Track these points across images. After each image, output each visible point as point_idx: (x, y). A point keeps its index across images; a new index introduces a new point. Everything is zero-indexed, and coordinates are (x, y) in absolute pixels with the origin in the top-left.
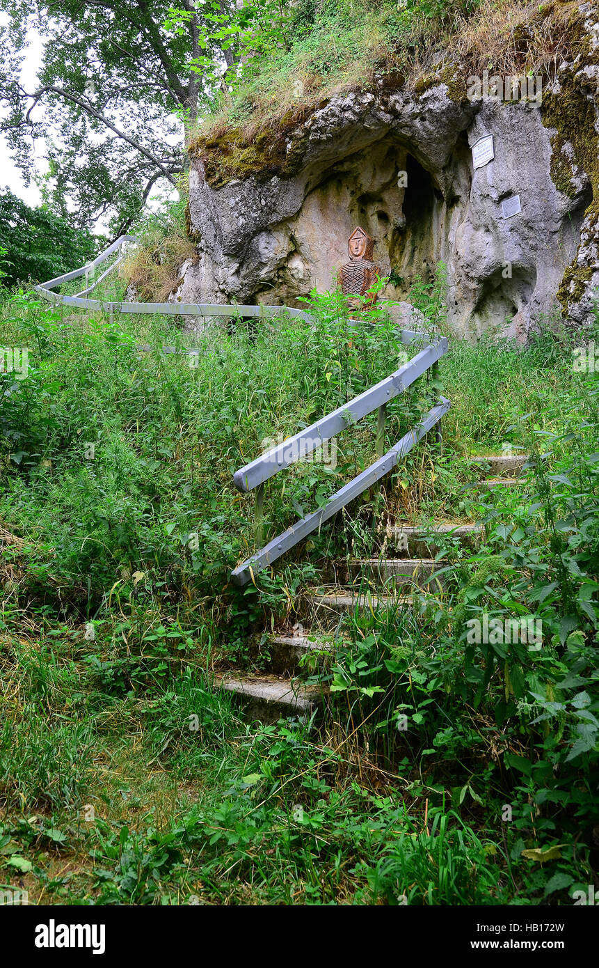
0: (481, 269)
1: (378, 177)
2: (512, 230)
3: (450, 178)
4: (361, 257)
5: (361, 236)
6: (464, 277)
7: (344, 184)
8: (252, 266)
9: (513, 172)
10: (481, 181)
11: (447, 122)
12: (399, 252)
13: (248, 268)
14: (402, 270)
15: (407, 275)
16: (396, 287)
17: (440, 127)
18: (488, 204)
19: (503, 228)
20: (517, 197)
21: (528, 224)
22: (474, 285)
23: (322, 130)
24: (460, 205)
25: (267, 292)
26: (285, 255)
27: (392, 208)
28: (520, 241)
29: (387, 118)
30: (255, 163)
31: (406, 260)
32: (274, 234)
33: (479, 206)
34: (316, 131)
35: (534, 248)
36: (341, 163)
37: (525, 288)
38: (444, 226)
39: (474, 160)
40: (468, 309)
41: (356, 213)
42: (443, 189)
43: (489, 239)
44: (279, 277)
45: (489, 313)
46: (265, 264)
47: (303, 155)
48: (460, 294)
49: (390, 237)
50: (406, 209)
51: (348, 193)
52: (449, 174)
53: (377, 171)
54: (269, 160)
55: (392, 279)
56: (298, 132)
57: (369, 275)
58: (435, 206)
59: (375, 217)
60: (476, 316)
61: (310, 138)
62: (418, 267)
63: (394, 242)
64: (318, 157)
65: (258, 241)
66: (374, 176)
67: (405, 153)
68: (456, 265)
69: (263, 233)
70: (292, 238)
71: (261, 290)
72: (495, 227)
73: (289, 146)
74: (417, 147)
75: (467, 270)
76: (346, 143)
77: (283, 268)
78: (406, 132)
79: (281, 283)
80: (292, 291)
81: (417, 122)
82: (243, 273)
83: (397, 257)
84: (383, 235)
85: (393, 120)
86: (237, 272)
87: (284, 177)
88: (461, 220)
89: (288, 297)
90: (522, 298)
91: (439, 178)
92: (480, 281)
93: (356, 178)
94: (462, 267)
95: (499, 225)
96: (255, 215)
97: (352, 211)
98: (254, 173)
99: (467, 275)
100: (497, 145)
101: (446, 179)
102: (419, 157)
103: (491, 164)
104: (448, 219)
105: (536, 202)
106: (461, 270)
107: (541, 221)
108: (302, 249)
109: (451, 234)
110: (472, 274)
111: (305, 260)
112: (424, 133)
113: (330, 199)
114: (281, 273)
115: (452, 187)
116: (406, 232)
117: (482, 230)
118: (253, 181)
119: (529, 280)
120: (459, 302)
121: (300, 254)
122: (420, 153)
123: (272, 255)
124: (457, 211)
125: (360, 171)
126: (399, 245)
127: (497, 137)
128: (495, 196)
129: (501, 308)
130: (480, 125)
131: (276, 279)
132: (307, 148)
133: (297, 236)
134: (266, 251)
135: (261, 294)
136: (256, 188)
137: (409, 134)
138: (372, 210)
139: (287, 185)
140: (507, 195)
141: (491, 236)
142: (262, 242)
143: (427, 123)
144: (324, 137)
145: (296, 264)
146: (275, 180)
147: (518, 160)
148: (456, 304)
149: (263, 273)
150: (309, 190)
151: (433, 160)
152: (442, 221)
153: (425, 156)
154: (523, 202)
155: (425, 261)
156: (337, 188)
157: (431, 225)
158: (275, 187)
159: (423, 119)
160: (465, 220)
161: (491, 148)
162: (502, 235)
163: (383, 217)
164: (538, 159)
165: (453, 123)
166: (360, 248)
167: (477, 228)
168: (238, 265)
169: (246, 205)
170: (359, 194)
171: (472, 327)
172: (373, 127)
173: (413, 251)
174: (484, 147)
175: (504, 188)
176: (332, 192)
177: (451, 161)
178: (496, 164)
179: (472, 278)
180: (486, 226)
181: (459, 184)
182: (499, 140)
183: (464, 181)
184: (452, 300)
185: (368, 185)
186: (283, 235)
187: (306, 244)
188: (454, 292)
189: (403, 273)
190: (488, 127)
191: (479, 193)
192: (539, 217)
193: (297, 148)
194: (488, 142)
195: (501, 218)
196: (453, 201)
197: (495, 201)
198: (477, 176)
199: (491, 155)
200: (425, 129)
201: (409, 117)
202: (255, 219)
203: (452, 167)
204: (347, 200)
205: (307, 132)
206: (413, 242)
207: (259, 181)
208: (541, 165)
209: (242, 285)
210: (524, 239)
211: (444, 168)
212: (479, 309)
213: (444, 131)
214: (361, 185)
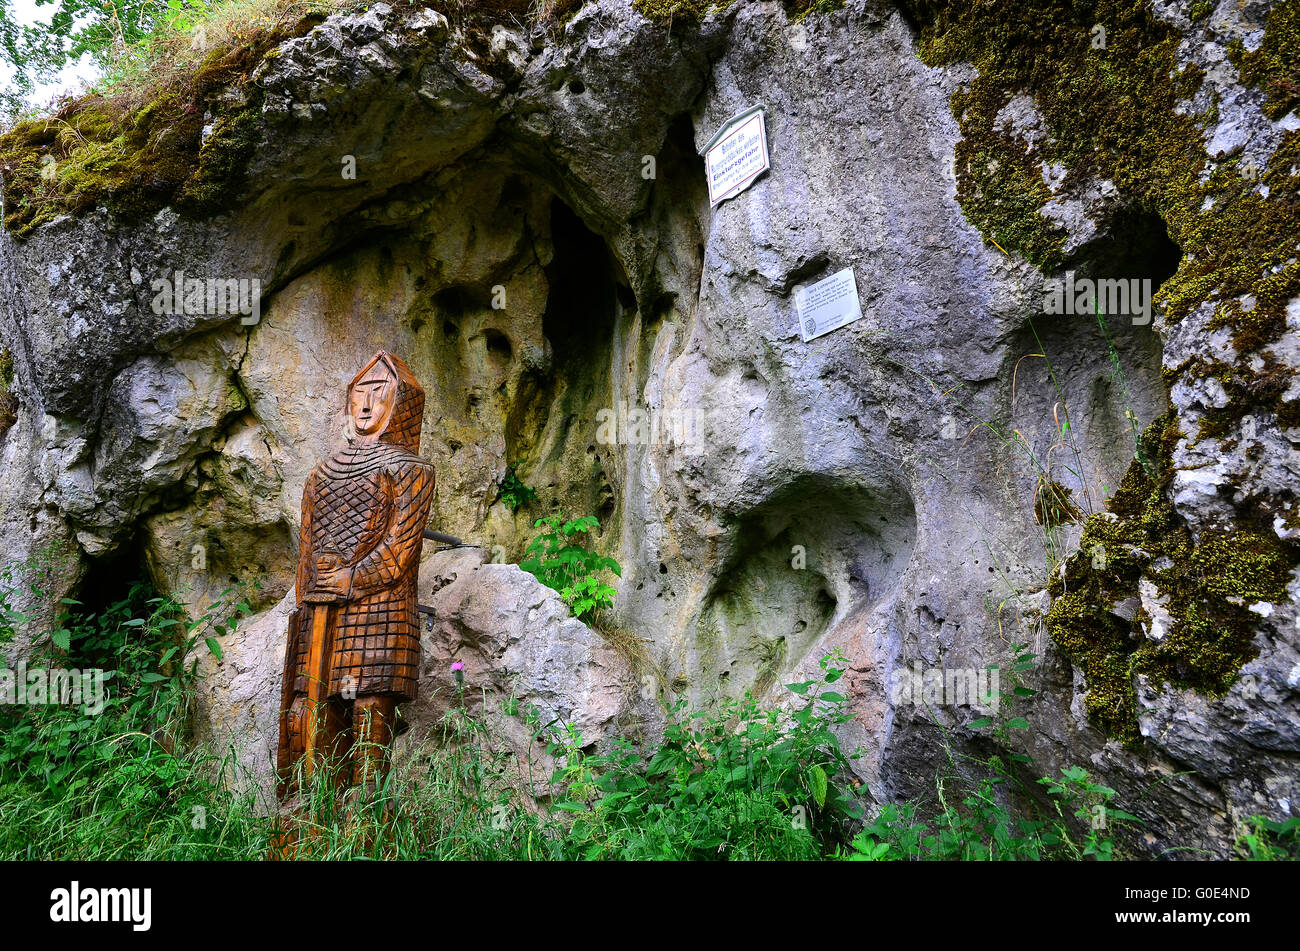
0: (734, 484)
1: (481, 248)
2: (827, 374)
3: (650, 248)
4: (375, 437)
5: (384, 375)
6: (683, 503)
7: (400, 261)
8: (122, 445)
9: (831, 202)
10: (733, 234)
11: (637, 82)
12: (534, 425)
13: (110, 452)
14: (535, 470)
15: (546, 480)
16: (516, 511)
17: (620, 101)
18: (754, 299)
19: (803, 368)
20: (846, 275)
21: (888, 356)
22: (711, 527)
23: (295, 88)
24: (675, 316)
25: (176, 515)
26: (212, 420)
27: (517, 322)
28: (856, 410)
29: (484, 81)
30: (115, 171)
31: (548, 444)
32: (181, 366)
33: (727, 306)
34: (277, 88)
35: (905, 432)
36: (383, 202)
37: (860, 543)
38: (635, 367)
39: (711, 182)
40: (694, 590)
41: (429, 331)
42: (632, 273)
43: (757, 398)
44: (203, 477)
45: (755, 603)
46: (152, 445)
47: (246, 154)
48: (673, 547)
49: (511, 390)
50: (553, 327)
51: (409, 281)
52: (648, 237)
53: (481, 233)
54: (150, 163)
55: (507, 491)
56: (234, 95)
57: (391, 494)
58: (618, 322)
59: (480, 344)
60: (719, 607)
61: (264, 110)
62: (575, 465)
63: (523, 403)
64: (300, 169)
65: (128, 382)
66: (471, 245)
67: (545, 196)
68: (662, 467)
69: (145, 362)
70: (235, 379)
71: (158, 510)
72: (776, 366)
73: (208, 130)
74: (565, 168)
75: (692, 484)
76: (377, 141)
77: (214, 455)
78: (539, 127)
79: (210, 495)
80: (237, 513)
81: (563, 97)
82: (101, 464)
83: (530, 436)
84: (493, 385)
85: (504, 94)
86: (86, 460)
87: (190, 211)
88: (678, 349)
89: (229, 530)
90: (849, 569)
91: (623, 248)
92: (728, 516)
93: (426, 245)
94: (680, 474)
95: (787, 359)
96: (113, 310)
97: (417, 325)
98: (104, 195)
99: (693, 496)
100: (776, 134)
101: (638, 248)
102: (574, 196)
103: (761, 188)
104: (646, 350)
105: (913, 287)
106: (675, 482)
107: (931, 346)
108: (261, 408)
109: (651, 385)
110: (709, 496)
111: (268, 439)
112: (578, 125)
113: (360, 293)
114: (208, 468)
115: (654, 272)
116: (553, 382)
117: (735, 376)
118: (104, 217)
119: (875, 522)
120: (672, 568)
121: (257, 420)
122: (575, 181)
123: (170, 420)
124: (666, 331)
125: (434, 229)
126: (538, 409)
127: (777, 116)
128: (774, 272)
129: (788, 592)
130: (729, 89)
131: (194, 484)
132: (256, 136)
133: (246, 372)
134: (152, 409)
135: (159, 518)
136: (113, 241)
137: (544, 132)
138: (472, 326)
139: (206, 235)
140: (814, 269)
141: (761, 389)
142: (140, 387)
143: (587, 95)
144: (304, 110)
145: (243, 445)
146: (165, 218)
147: (846, 167)
148: (664, 569)
149: (149, 466)
150: (295, 261)
151: (606, 196)
152: (633, 356)
153: (584, 189)
154: (866, 289)
155: (591, 449)
156: (380, 270)
157: (608, 367)
158: (168, 235)
159: (577, 88)
160: (688, 348)
161: (761, 144)
162: (797, 388)
163: (499, 344)
164: (912, 158)
165: (653, 87)
166: (377, 409)
167: (719, 369)
168: (82, 442)
169: (87, 282)
170: (435, 285)
171: (706, 639)
172: (446, 103)
173: (566, 425)
174: (739, 145)
175: (804, 246)
176: (366, 276)
177: (650, 202)
178: (775, 184)
179: (707, 506)
180: (747, 363)
181: (672, 265)
182: (781, 120)
183: (684, 255)
184: (653, 558)
185: (457, 264)
186: (209, 369)
187: (271, 397)
188: (659, 536)
189: (537, 479)
190: (751, 91)
191: (727, 268)
192: (925, 335)
193: (227, 135)
194: (752, 128)
195: (794, 339)
196: (660, 306)
197: (774, 291)
198: (720, 226)
199: (760, 162)
200: (582, 111)
201: (542, 82)
202: (114, 321)
203: (654, 219)
204: (405, 297)
205: (256, 94)
206: (566, 405)
207: (121, 219)
208: (922, 176)
209: (100, 492)
210: (870, 401)
211: (635, 220)
212: (725, 590)
213: (628, 113)
214: (440, 264)
